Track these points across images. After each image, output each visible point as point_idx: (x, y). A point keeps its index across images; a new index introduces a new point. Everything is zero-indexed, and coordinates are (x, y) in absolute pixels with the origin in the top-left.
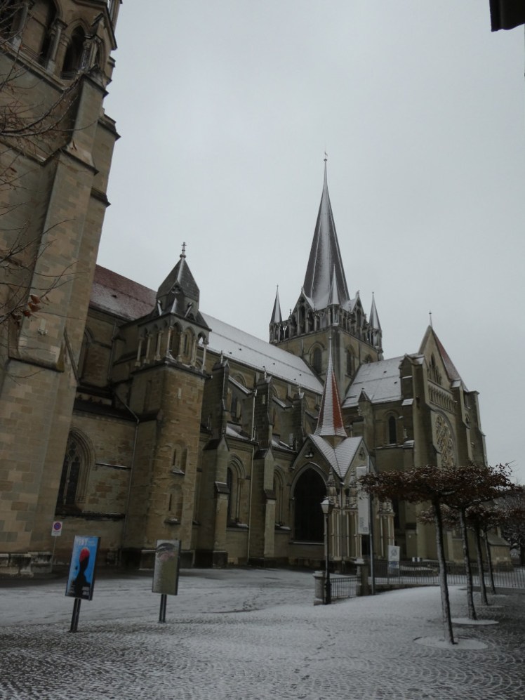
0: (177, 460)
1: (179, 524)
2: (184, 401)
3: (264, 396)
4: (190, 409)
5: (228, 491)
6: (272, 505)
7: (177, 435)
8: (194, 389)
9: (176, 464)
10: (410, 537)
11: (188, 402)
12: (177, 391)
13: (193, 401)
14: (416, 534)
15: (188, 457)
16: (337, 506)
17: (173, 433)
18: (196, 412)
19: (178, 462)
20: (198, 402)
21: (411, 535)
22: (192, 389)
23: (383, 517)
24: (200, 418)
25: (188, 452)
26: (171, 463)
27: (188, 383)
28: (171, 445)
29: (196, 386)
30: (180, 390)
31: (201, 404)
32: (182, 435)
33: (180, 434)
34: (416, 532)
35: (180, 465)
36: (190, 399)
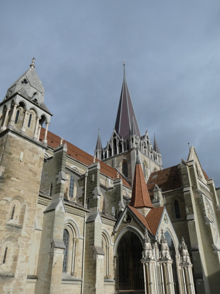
0: (15, 214)
1: (13, 276)
2: (26, 163)
3: (93, 176)
4: (30, 170)
5: (64, 247)
6: (101, 260)
7: (17, 191)
8: (35, 155)
9: (14, 217)
10: (199, 284)
11: (29, 165)
12: (19, 154)
13: (34, 164)
14: (203, 281)
15: (26, 212)
16: (152, 258)
17: (12, 189)
18: (36, 174)
19: (17, 217)
20: (39, 167)
21: (199, 282)
22: (33, 155)
23: (184, 268)
24: (40, 180)
25: (27, 208)
26: (8, 216)
27: (29, 150)
28: (9, 199)
29: (37, 154)
30: (22, 154)
31: (42, 168)
32: (22, 192)
33: (19, 191)
34: (203, 280)
35: (18, 219)
36: (31, 163)
